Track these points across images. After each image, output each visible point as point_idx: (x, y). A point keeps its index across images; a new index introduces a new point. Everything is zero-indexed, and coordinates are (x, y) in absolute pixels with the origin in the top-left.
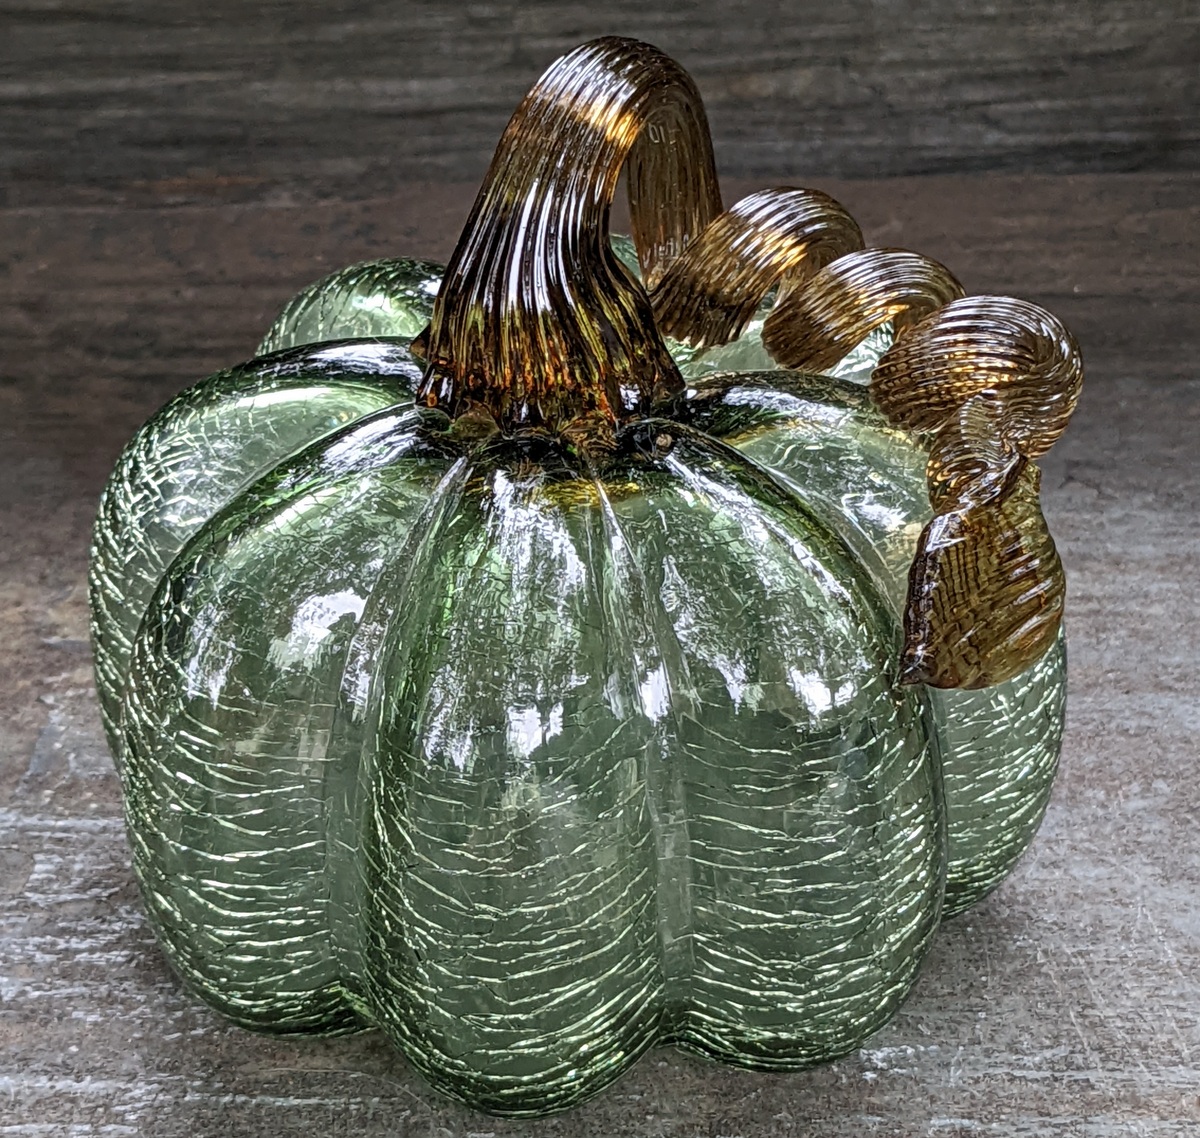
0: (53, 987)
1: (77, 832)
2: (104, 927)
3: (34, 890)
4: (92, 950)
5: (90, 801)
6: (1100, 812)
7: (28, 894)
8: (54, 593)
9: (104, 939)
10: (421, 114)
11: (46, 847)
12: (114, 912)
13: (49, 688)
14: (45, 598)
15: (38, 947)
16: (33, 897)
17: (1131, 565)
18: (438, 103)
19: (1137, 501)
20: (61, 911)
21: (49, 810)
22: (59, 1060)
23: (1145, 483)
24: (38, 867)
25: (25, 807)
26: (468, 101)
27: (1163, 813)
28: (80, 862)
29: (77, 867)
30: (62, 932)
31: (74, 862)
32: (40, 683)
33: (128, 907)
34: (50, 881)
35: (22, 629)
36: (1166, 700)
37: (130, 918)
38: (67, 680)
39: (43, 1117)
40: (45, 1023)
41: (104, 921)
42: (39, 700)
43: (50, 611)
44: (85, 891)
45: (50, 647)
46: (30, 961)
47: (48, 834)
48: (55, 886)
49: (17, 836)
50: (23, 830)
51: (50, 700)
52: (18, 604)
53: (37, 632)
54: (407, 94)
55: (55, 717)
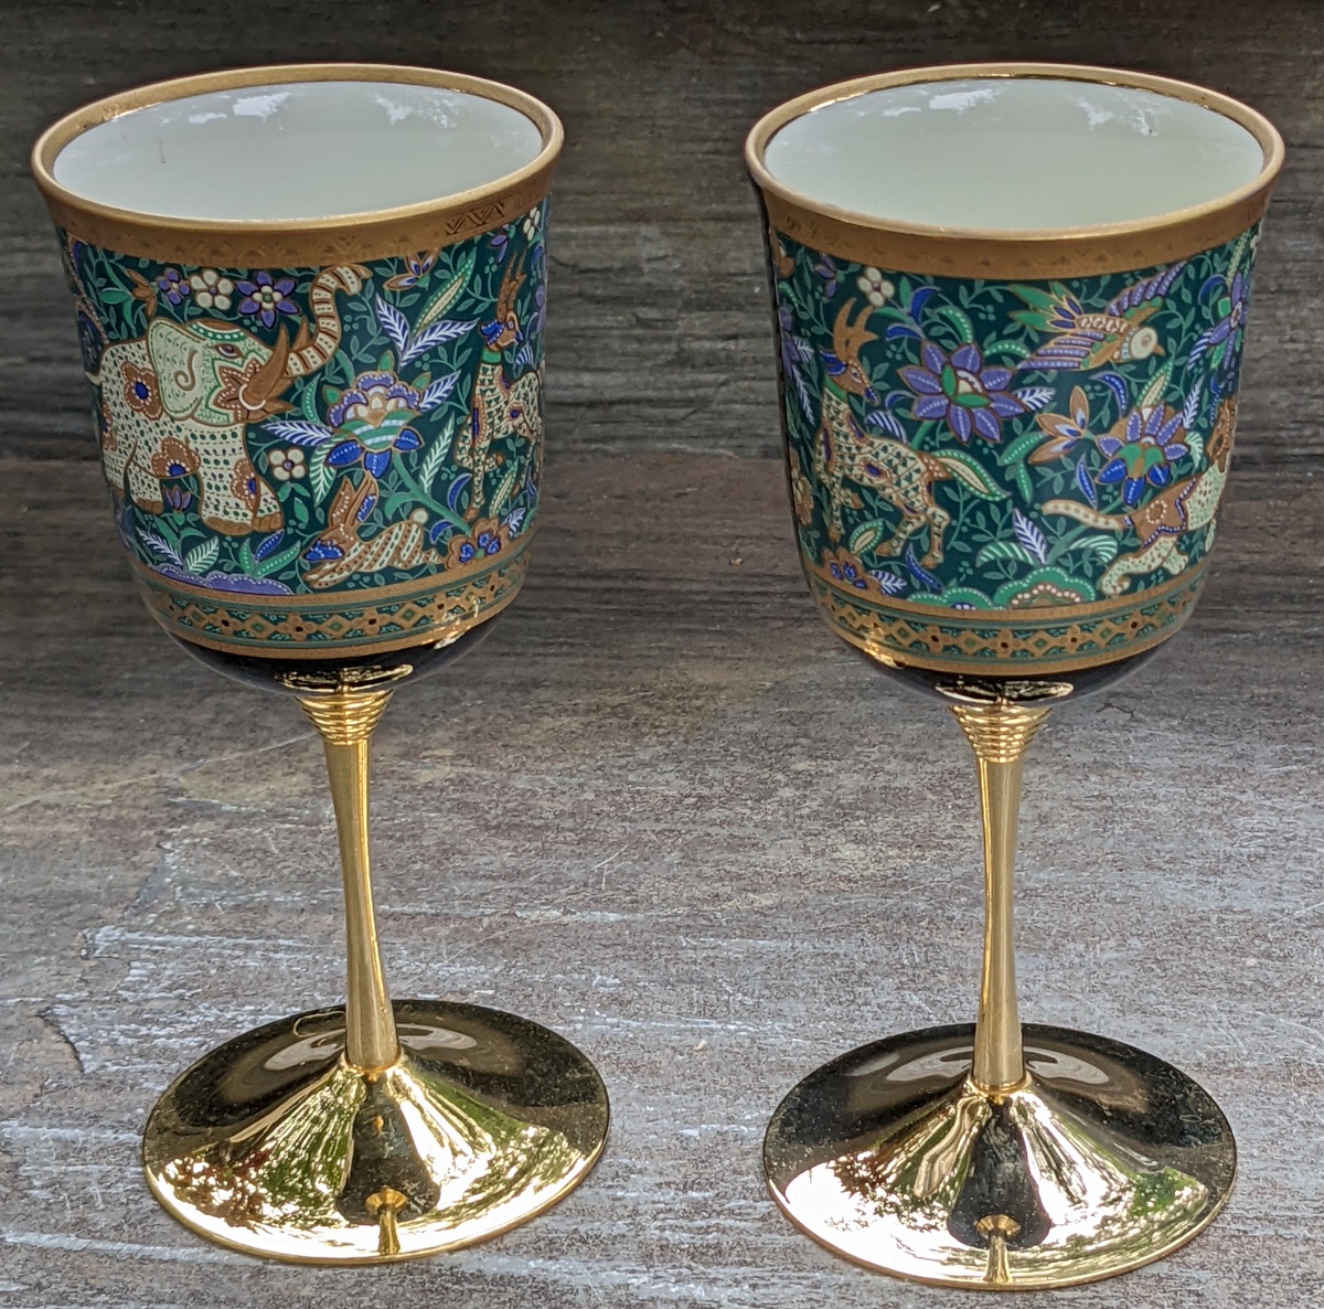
0: (130, 1063)
1: (173, 947)
2: (183, 1018)
3: (127, 989)
4: (169, 1036)
5: (189, 923)
6: (1077, 960)
7: (120, 992)
8: (187, 765)
9: (180, 1028)
10: (591, 405)
11: (143, 956)
12: (193, 1007)
13: (169, 837)
14: (179, 769)
15: (122, 1032)
16: (125, 994)
17: (1148, 773)
18: (607, 395)
19: (1163, 724)
20: (147, 1006)
21: (150, 929)
22: (126, 1119)
23: (1174, 711)
24: (133, 972)
25: (130, 926)
26: (635, 394)
27: (1131, 963)
28: (170, 969)
29: (168, 973)
30: (146, 1021)
31: (165, 969)
32: (162, 833)
33: (207, 1005)
34: (142, 982)
35: (153, 791)
36: (1154, 876)
37: (207, 1013)
38: (186, 831)
39: (104, 1161)
40: (119, 1091)
41: (183, 1015)
42: (158, 846)
43: (182, 780)
44: (171, 992)
45: (176, 805)
46: (114, 1044)
47: (147, 947)
48: (146, 987)
49: (119, 948)
50: (124, 944)
51: (168, 846)
52: (153, 772)
53: (167, 793)
54: (580, 386)
55: (169, 859)
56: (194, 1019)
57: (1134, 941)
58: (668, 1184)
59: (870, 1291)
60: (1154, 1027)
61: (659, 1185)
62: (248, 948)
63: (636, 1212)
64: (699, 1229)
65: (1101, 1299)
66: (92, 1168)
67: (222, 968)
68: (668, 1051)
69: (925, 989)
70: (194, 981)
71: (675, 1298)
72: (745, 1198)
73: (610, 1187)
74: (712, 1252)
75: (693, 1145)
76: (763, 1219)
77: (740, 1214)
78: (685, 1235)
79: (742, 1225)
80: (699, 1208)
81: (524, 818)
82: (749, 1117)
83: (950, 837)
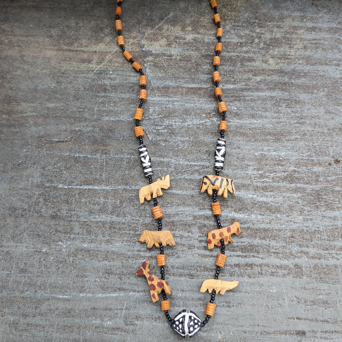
56: (165, 124)
57: (325, 89)
58: (255, 169)
59: (293, 198)
60: (332, 117)
61: (253, 169)
62: (169, 101)
63: (251, 178)
64: (262, 182)
65: (330, 198)
66: (158, 169)
67: (166, 108)
68: (248, 129)
69: (291, 107)
70: (162, 112)
71: (261, 201)
72: (268, 173)
73: (245, 170)
74: (265, 188)
75: (257, 158)
76: (272, 179)
77: (268, 177)
78: (260, 184)
79: (269, 180)
80: (261, 176)
81: (209, 52)
82: (265, 149)
83: (289, 55)
